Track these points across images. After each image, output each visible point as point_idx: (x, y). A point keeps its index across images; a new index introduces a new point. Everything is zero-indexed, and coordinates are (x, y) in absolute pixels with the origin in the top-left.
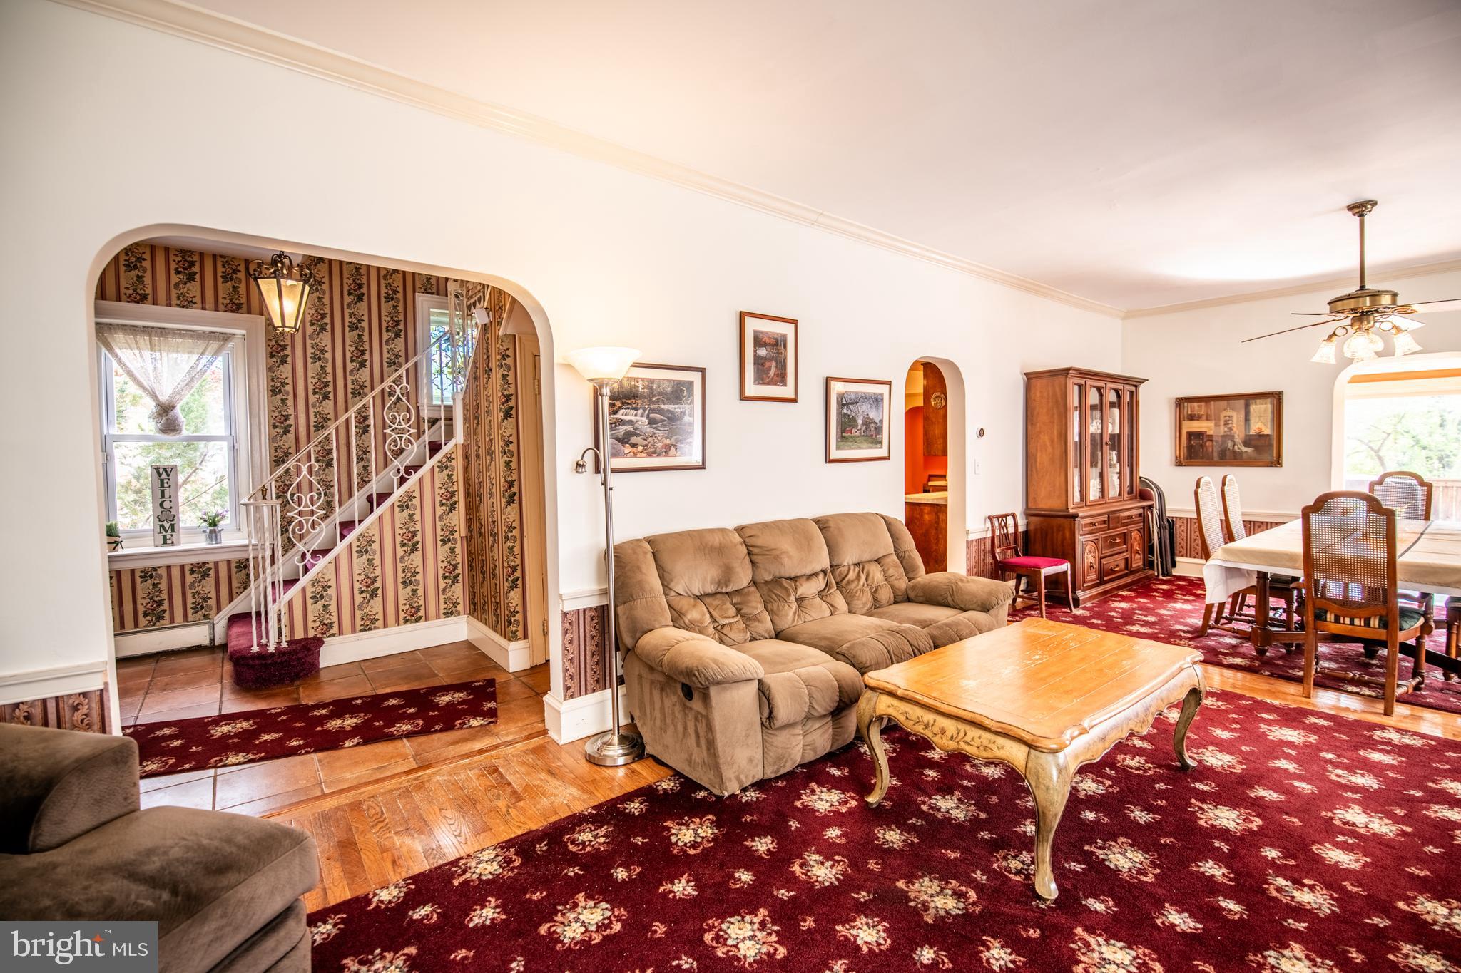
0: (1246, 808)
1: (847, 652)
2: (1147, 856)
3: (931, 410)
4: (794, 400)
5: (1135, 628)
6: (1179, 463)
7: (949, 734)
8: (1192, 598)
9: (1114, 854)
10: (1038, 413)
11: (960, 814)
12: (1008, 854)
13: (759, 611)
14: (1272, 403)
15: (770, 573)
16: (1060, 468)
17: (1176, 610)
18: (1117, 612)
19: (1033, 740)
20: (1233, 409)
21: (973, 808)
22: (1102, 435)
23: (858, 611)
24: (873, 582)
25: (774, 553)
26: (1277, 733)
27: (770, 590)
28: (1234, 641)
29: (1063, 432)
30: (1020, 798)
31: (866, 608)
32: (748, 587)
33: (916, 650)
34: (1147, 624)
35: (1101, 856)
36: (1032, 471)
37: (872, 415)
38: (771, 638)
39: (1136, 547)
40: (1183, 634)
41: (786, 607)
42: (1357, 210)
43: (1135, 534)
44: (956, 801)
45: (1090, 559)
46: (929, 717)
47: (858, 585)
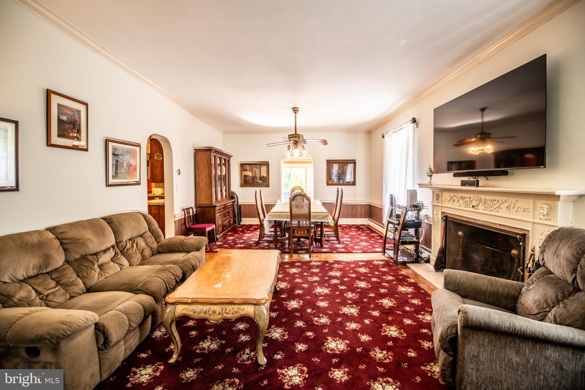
0: (297, 299)
1: (142, 288)
2: (282, 329)
3: (155, 161)
4: (86, 150)
5: (239, 246)
6: (242, 186)
7: (217, 313)
8: (250, 232)
9: (273, 333)
10: (200, 166)
11: (214, 346)
12: (241, 354)
13: (74, 279)
14: (266, 167)
15: (79, 253)
16: (209, 188)
17: (247, 237)
18: (231, 241)
19: (258, 302)
20: (256, 168)
21: (218, 340)
22: (221, 175)
23: (135, 264)
24: (140, 247)
25: (81, 241)
26: (291, 271)
27: (80, 264)
28: (267, 244)
29: (210, 174)
30: (233, 327)
31: (139, 261)
32: (63, 265)
33: (176, 277)
34: (241, 243)
35: (270, 336)
36: (198, 189)
37: (132, 162)
38: (84, 293)
39: (232, 216)
40: (253, 245)
41: (93, 272)
42: (295, 111)
43: (231, 211)
44: (210, 341)
45: (220, 222)
46: (206, 308)
47: (133, 250)
